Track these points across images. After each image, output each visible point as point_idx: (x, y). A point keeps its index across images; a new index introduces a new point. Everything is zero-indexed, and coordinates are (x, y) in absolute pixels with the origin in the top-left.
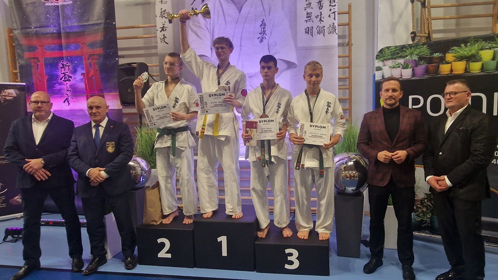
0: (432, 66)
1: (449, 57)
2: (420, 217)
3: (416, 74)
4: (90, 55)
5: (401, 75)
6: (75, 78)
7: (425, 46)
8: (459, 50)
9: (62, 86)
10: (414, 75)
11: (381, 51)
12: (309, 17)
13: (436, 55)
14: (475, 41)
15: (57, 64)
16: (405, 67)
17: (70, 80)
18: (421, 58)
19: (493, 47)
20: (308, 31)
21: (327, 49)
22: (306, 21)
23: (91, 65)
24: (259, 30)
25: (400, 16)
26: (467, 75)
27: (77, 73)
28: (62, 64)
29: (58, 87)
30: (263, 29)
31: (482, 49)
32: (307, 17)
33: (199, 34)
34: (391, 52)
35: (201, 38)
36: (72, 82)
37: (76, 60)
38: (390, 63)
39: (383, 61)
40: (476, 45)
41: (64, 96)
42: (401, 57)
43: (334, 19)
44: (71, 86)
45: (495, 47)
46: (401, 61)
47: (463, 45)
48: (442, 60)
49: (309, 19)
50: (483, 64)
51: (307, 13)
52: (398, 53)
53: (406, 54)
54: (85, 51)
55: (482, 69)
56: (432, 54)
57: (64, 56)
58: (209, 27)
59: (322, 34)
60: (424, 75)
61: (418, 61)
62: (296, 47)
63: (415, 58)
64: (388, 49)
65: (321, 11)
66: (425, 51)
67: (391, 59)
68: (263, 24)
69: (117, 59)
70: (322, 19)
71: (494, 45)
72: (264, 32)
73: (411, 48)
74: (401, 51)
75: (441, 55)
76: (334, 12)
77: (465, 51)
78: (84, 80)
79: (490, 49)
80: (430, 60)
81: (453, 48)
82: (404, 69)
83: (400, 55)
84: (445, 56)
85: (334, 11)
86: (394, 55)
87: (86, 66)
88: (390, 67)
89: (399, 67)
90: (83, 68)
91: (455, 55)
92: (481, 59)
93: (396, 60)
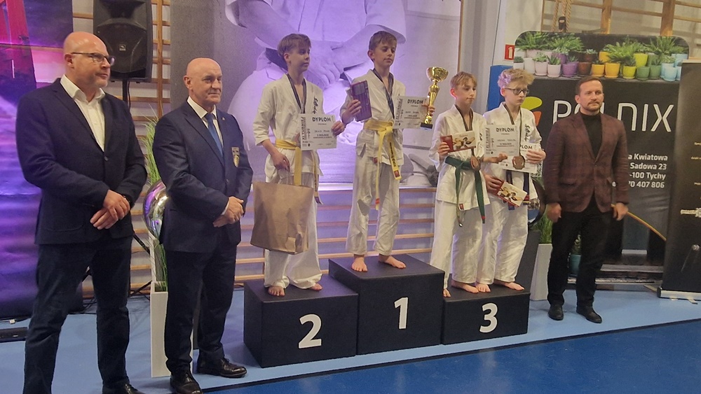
0: (583, 65)
1: (603, 56)
3: (565, 72)
5: (547, 73)
7: (577, 39)
8: (614, 50)
10: (562, 74)
11: (523, 36)
13: (590, 51)
14: (630, 41)
16: (553, 62)
26: (620, 80)
31: (636, 52)
34: (536, 39)
38: (534, 54)
39: (525, 50)
40: (631, 46)
42: (549, 48)
45: (649, 52)
46: (548, 53)
47: (618, 44)
48: (595, 59)
50: (636, 70)
52: (545, 43)
53: (554, 45)
55: (636, 75)
56: (584, 49)
60: (574, 75)
61: (569, 56)
63: (566, 52)
64: (533, 34)
66: (577, 44)
67: (535, 49)
71: (648, 49)
73: (561, 37)
74: (549, 40)
75: (594, 52)
77: (621, 51)
79: (644, 52)
80: (582, 57)
81: (607, 46)
83: (547, 45)
84: (598, 54)
86: (539, 43)
88: (534, 60)
89: (545, 61)
91: (609, 54)
92: (635, 63)
93: (542, 52)
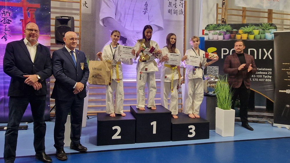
0: (232, 35)
1: (240, 31)
4: (29, 7)
5: (218, 38)
6: (14, 22)
7: (229, 26)
8: (244, 29)
9: (1, 27)
10: (224, 39)
11: (208, 26)
12: (170, 4)
13: (234, 30)
14: (251, 25)
16: (220, 34)
17: (9, 23)
18: (227, 31)
19: (259, 29)
20: (170, 11)
21: (178, 22)
22: (169, 6)
23: (29, 14)
24: (144, 7)
26: (248, 40)
27: (16, 19)
28: (4, 11)
30: (146, 7)
31: (254, 29)
32: (169, 4)
35: (109, 7)
36: (12, 24)
37: (16, 10)
38: (212, 32)
39: (209, 31)
40: (252, 27)
42: (218, 30)
43: (182, 7)
44: (10, 27)
47: (246, 27)
48: (237, 33)
50: (255, 36)
51: (169, 2)
52: (216, 28)
53: (220, 28)
54: (25, 4)
55: (254, 38)
56: (232, 29)
57: (6, 6)
59: (176, 14)
60: (229, 39)
63: (225, 31)
64: (212, 25)
65: (176, 2)
66: (229, 28)
67: (213, 30)
68: (146, 4)
69: (50, 13)
70: (176, 6)
71: (259, 28)
73: (222, 26)
74: (218, 27)
75: (237, 30)
76: (182, 4)
77: (247, 29)
78: (22, 24)
79: (257, 29)
80: (231, 32)
81: (242, 28)
83: (217, 29)
84: (238, 31)
86: (214, 28)
87: (25, 14)
88: (213, 34)
89: (217, 34)
90: (22, 16)
91: (243, 31)
92: (254, 33)
93: (215, 31)
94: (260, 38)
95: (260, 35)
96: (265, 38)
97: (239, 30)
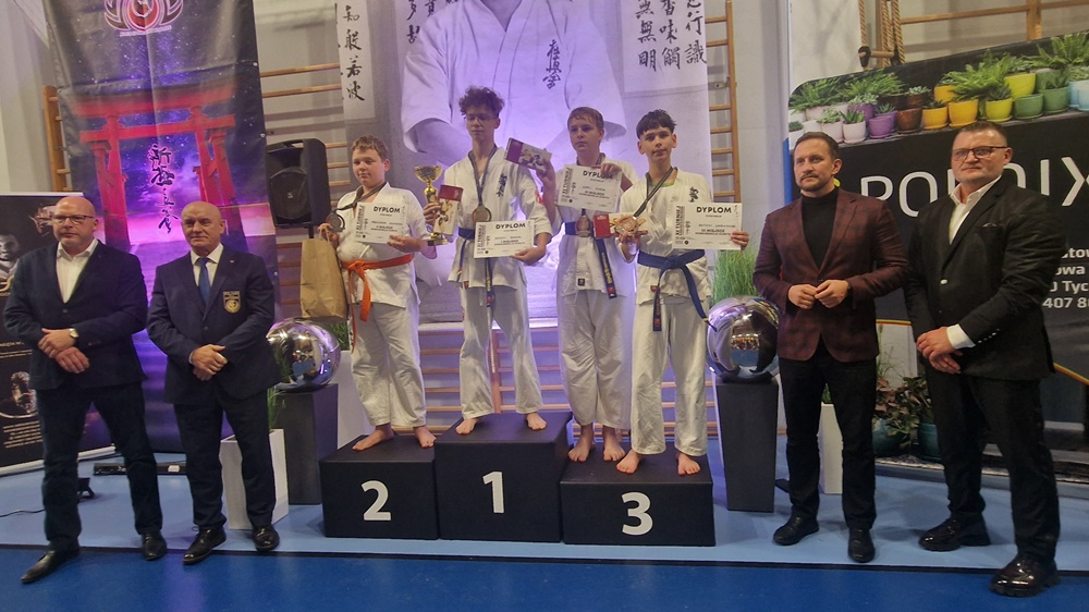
0: (906, 115)
1: (942, 92)
2: (895, 427)
3: (874, 131)
5: (843, 137)
6: (181, 178)
7: (890, 75)
8: (962, 78)
9: (154, 196)
10: (869, 134)
11: (799, 91)
12: (646, 31)
13: (914, 91)
14: (994, 57)
15: (145, 152)
16: (851, 119)
17: (170, 183)
18: (882, 100)
19: (1034, 68)
20: (646, 59)
21: (687, 92)
22: (641, 39)
23: (211, 149)
24: (546, 61)
25: (835, 19)
27: (184, 167)
28: (156, 152)
29: (147, 197)
30: (553, 61)
31: (1010, 73)
32: (643, 32)
33: (425, 77)
34: (819, 91)
35: (428, 85)
36: (176, 184)
37: (181, 142)
38: (818, 113)
39: (803, 110)
40: (998, 66)
41: (159, 215)
42: (841, 100)
43: (699, 32)
44: (172, 193)
46: (842, 108)
47: (969, 67)
48: (928, 101)
49: (647, 34)
50: (1013, 104)
52: (834, 93)
53: (851, 93)
54: (200, 121)
55: (1013, 113)
56: (905, 89)
57: (159, 134)
58: (444, 62)
59: (674, 64)
60: (890, 133)
61: (878, 106)
62: (622, 93)
63: (872, 100)
64: (814, 85)
65: (670, 17)
66: (891, 84)
67: (819, 105)
68: (554, 51)
69: (263, 135)
70: (673, 33)
71: (1036, 64)
72: (557, 65)
73: (860, 80)
74: (841, 88)
75: (925, 90)
76: (697, 19)
77: (974, 78)
78: (198, 180)
79: (1027, 70)
80: (901, 103)
81: (948, 75)
82: (849, 123)
83: (837, 96)
84: (933, 92)
85: (698, 15)
86: (825, 96)
87: (202, 152)
88: (820, 122)
89: (838, 120)
90: (195, 157)
91: (955, 88)
92: (1009, 92)
93: (832, 107)
94: (1045, 110)
95: (1039, 97)
96: (1067, 107)
97: (937, 89)
